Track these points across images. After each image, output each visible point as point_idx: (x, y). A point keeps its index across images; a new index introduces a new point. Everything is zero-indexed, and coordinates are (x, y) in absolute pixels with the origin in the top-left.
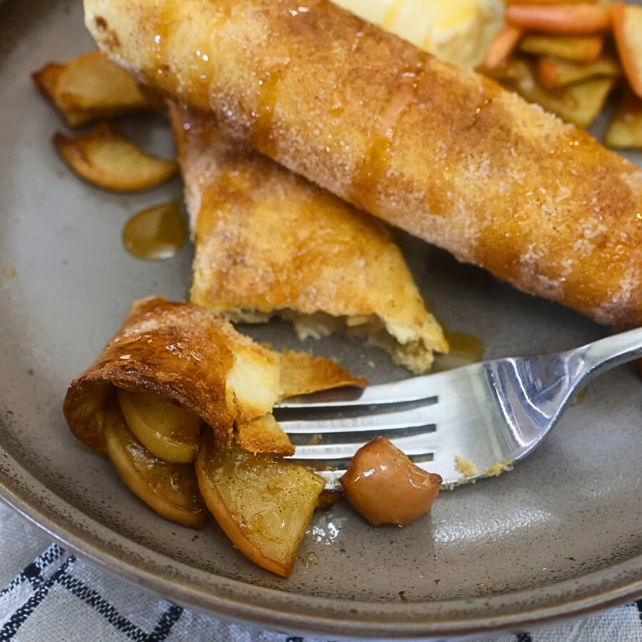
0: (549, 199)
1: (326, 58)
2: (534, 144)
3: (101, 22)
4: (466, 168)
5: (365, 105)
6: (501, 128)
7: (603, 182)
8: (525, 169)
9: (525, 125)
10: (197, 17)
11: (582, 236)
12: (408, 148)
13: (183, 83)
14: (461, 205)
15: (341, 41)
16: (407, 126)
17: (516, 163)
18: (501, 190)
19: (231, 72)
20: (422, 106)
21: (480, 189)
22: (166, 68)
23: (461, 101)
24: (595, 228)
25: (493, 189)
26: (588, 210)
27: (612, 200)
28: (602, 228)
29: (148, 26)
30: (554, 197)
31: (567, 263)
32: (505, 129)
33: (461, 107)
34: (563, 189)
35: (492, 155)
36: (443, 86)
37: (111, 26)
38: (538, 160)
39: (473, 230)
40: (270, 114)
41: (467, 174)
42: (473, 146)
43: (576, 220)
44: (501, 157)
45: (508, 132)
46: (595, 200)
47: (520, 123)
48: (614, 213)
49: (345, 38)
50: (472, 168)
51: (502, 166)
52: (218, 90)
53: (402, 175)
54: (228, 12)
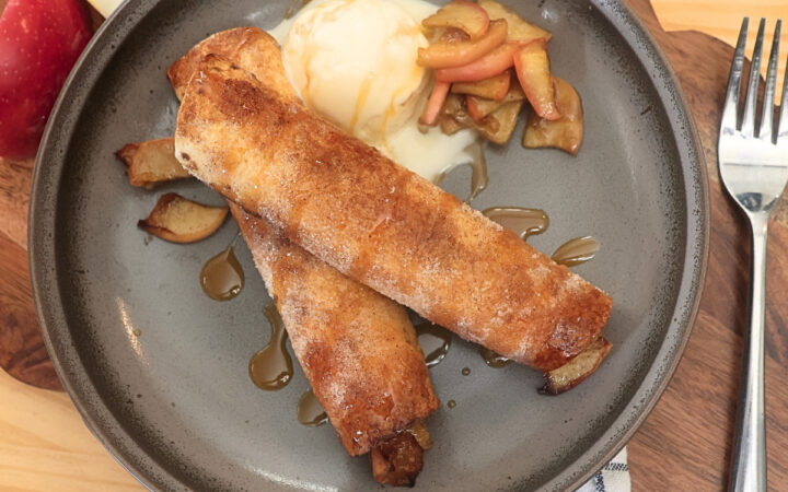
0: (477, 289)
1: (336, 189)
2: (470, 250)
3: (185, 156)
4: (424, 267)
5: (360, 223)
6: (450, 239)
7: (514, 278)
8: (464, 269)
9: (466, 236)
10: (251, 160)
11: (496, 315)
12: (387, 252)
13: (240, 197)
14: (419, 289)
15: (347, 174)
16: (387, 238)
17: (457, 263)
18: (446, 282)
19: (273, 197)
20: (398, 224)
21: (433, 281)
22: (229, 188)
23: (425, 219)
24: (505, 309)
25: (441, 281)
26: (501, 297)
27: (518, 290)
28: (510, 310)
29: (218, 163)
30: (480, 288)
31: (486, 330)
32: (452, 240)
33: (424, 224)
34: (487, 283)
35: (442, 259)
36: (413, 208)
37: (192, 159)
38: (472, 262)
39: (427, 305)
40: (298, 225)
41: (424, 272)
42: (430, 252)
43: (493, 304)
44: (448, 260)
45: (455, 242)
46: (506, 291)
47: (463, 234)
48: (518, 300)
49: (349, 171)
50: (428, 267)
51: (449, 266)
52: (263, 206)
53: (382, 268)
54: (272, 157)
